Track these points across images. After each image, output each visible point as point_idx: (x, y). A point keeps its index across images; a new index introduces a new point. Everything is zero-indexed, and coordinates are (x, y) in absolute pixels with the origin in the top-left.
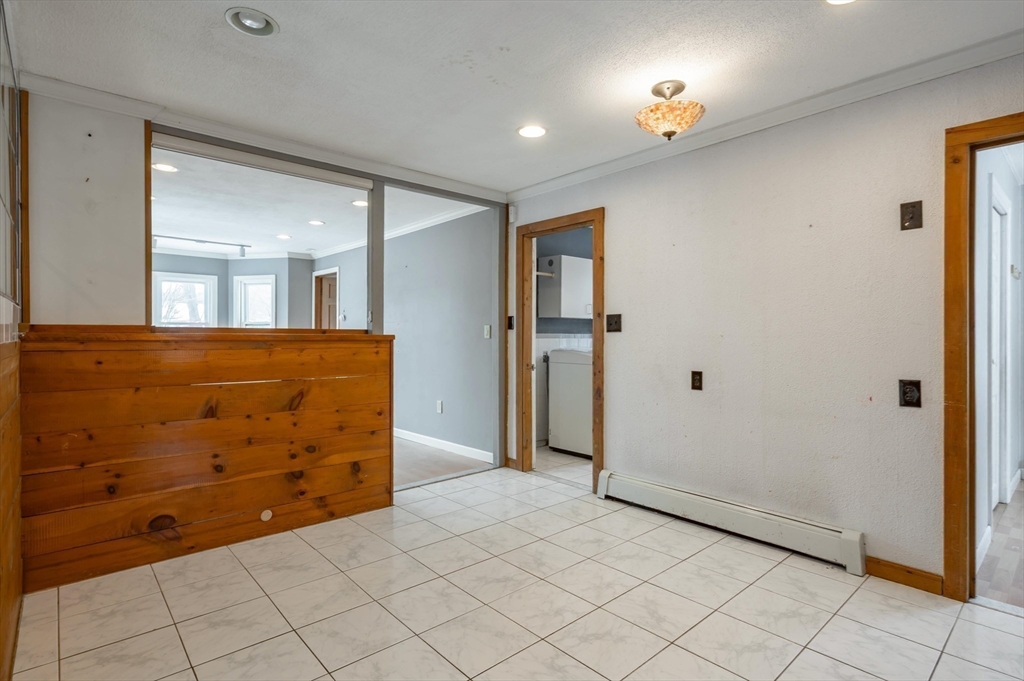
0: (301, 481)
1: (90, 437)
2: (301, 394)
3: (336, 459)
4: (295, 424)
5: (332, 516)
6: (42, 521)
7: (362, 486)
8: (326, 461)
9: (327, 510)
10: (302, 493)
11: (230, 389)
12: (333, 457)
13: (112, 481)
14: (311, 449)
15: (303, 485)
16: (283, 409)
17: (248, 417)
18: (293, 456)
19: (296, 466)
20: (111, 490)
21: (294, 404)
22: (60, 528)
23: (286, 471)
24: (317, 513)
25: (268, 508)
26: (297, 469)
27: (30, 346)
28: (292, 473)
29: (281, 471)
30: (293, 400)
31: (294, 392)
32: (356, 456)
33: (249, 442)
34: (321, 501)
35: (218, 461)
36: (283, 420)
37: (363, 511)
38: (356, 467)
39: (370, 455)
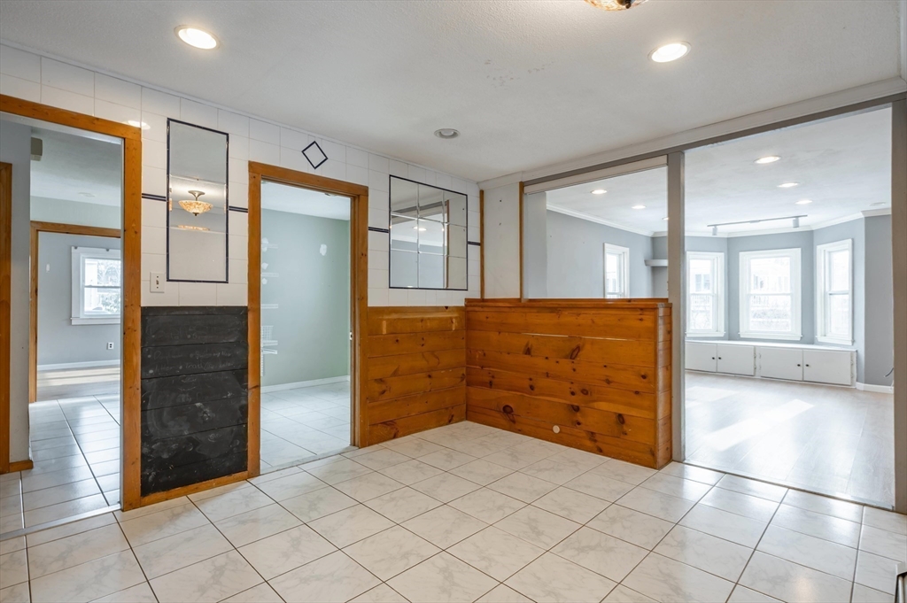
0: (578, 414)
1: (485, 354)
2: (578, 348)
3: (603, 406)
4: (574, 370)
5: (600, 451)
6: (472, 389)
7: (626, 437)
8: (596, 405)
9: (595, 444)
10: (579, 424)
11: (537, 338)
12: (601, 403)
13: (491, 379)
14: (585, 392)
15: (579, 417)
16: (566, 357)
17: (547, 358)
18: (573, 393)
19: (575, 401)
20: (491, 384)
21: (573, 354)
22: (480, 395)
23: (568, 402)
24: (588, 443)
25: (557, 424)
26: (576, 404)
27: (469, 309)
28: (572, 406)
29: (564, 401)
30: (574, 351)
31: (574, 346)
32: (622, 410)
33: (547, 375)
34: (592, 436)
35: (531, 383)
36: (566, 365)
37: (627, 461)
38: (621, 419)
39: (634, 412)
